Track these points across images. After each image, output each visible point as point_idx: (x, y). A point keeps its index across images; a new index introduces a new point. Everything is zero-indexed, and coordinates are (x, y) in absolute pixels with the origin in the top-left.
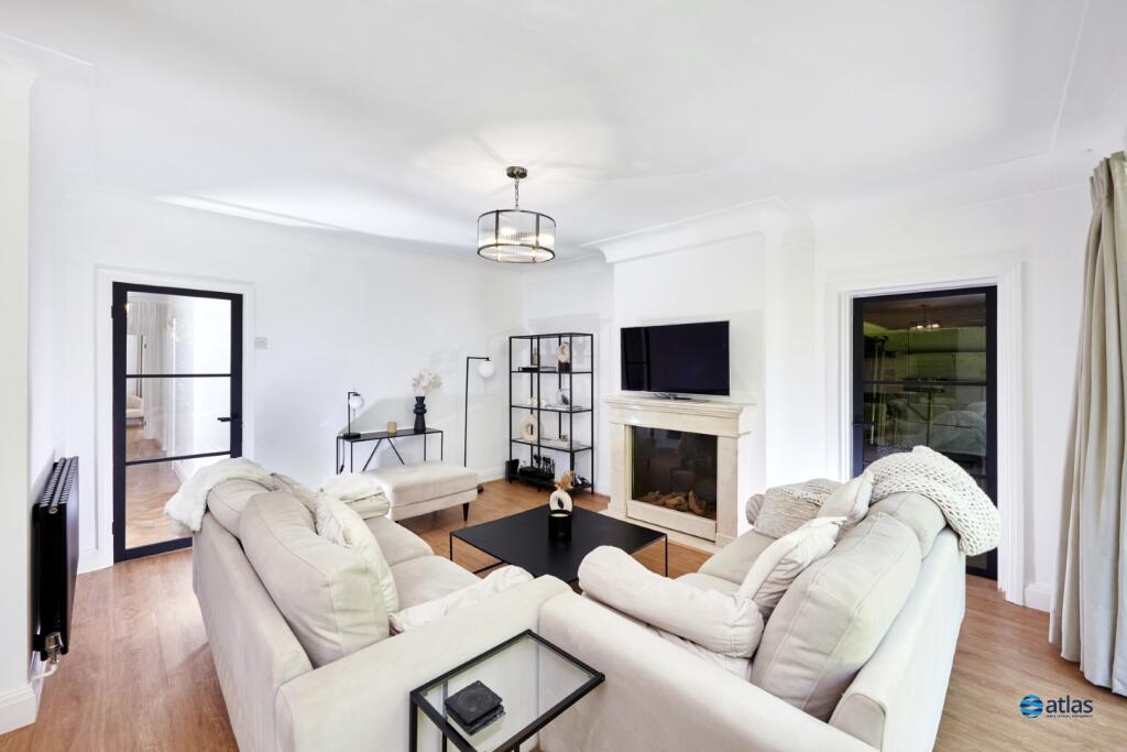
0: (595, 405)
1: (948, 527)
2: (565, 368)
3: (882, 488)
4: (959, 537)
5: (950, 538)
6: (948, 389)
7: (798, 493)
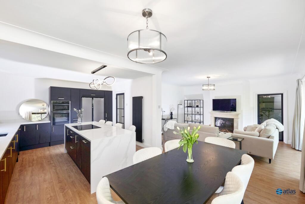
0: (204, 114)
1: (277, 128)
2: (197, 106)
3: (267, 124)
4: (278, 129)
5: (277, 129)
6: (273, 110)
7: (253, 126)
